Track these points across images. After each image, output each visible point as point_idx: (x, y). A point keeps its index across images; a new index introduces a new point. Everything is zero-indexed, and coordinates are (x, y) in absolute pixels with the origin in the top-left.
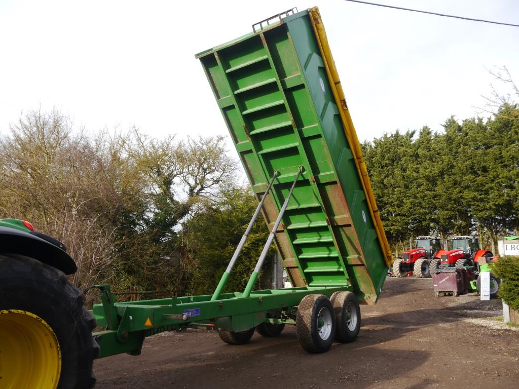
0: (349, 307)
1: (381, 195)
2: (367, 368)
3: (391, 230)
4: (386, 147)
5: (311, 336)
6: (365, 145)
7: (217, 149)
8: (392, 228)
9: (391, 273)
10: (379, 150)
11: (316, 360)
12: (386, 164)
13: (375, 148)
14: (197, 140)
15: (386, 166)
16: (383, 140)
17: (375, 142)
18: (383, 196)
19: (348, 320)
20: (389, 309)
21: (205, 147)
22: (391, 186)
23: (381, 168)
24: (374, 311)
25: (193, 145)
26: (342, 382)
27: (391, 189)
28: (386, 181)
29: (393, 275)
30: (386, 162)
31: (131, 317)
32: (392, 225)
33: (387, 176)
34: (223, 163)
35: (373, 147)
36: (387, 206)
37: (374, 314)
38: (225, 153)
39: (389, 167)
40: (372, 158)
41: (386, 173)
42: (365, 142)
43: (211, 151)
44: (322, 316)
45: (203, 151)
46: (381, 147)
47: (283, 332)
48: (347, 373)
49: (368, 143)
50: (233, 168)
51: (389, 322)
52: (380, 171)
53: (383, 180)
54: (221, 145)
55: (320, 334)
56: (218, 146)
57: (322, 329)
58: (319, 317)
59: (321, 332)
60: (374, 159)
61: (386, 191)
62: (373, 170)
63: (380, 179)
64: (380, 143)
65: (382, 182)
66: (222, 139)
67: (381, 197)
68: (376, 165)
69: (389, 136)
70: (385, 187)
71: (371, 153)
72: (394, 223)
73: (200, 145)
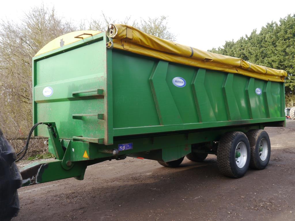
0: (262, 142)
1: (282, 60)
2: (280, 196)
3: (290, 85)
4: (289, 25)
5: (229, 164)
6: (272, 24)
7: (161, 26)
8: (291, 84)
9: (288, 117)
10: (283, 27)
11: (233, 185)
12: (288, 37)
13: (280, 25)
14: (147, 20)
15: (289, 38)
16: (286, 19)
17: (280, 21)
18: (285, 61)
19: (260, 152)
20: (289, 142)
21: (153, 25)
22: (291, 54)
23: (285, 40)
24: (276, 144)
25: (144, 24)
26: (258, 209)
27: (291, 56)
28: (288, 50)
29: (289, 118)
30: (288, 36)
31: (73, 150)
32: (291, 82)
33: (289, 46)
34: (165, 37)
35: (279, 25)
36: (287, 68)
37: (277, 147)
38: (167, 30)
39: (291, 40)
40: (278, 33)
41: (288, 44)
42: (272, 22)
43: (157, 28)
44: (239, 148)
45: (151, 28)
46: (285, 25)
47: (207, 158)
48: (261, 201)
49: (275, 23)
50: (173, 40)
51: (291, 153)
52: (283, 42)
53: (285, 49)
54: (164, 23)
55: (237, 163)
56: (162, 24)
57: (239, 159)
58: (237, 149)
59: (238, 162)
60: (279, 34)
61: (287, 57)
62: (277, 41)
63: (283, 49)
64: (284, 22)
65: (284, 51)
66: (164, 18)
67: (282, 62)
68: (280, 39)
69: (291, 16)
70: (287, 54)
71: (277, 30)
72: (292, 81)
73: (150, 24)
